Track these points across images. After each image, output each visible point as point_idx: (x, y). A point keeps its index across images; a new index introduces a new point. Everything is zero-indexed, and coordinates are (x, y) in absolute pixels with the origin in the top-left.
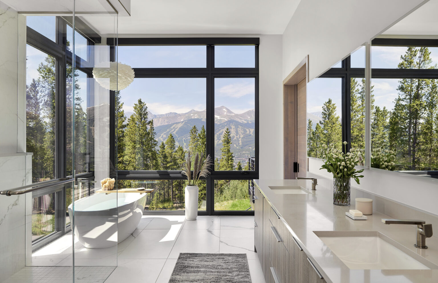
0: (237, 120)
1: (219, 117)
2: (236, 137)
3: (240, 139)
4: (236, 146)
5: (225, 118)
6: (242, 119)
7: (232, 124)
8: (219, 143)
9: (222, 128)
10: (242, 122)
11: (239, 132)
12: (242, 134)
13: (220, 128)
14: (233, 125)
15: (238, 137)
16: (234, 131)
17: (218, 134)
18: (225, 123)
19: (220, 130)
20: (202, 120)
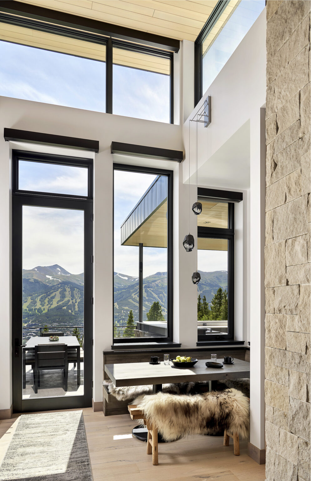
0: (73, 282)
1: (52, 278)
2: (71, 301)
3: (76, 304)
4: (71, 312)
5: (59, 279)
6: (79, 281)
7: (67, 286)
8: (50, 308)
9: (55, 290)
10: (79, 284)
11: (75, 296)
12: (78, 298)
13: (52, 291)
14: (68, 288)
15: (74, 301)
16: (69, 294)
17: (50, 298)
18: (58, 284)
19: (52, 293)
20: (30, 281)
